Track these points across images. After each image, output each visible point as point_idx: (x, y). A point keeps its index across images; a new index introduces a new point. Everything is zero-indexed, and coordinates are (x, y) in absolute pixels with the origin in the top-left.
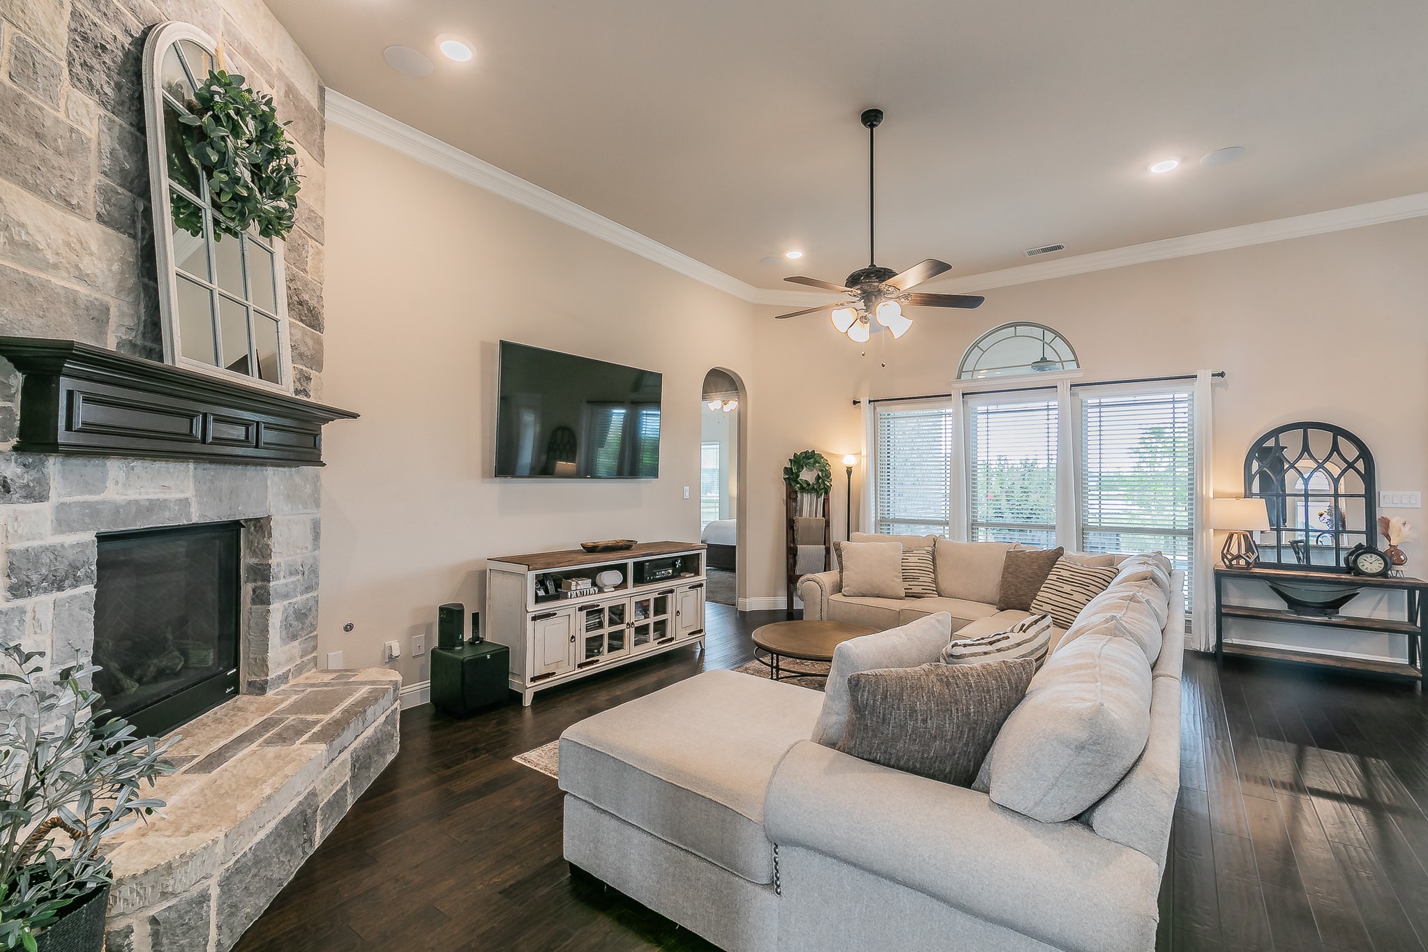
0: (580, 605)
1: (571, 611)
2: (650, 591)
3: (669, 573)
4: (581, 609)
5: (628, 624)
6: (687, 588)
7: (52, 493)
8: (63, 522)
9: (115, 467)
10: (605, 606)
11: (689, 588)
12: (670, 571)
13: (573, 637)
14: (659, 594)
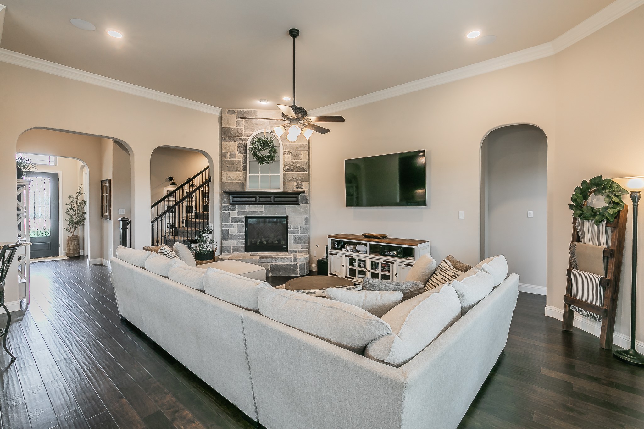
0: (346, 255)
1: (343, 256)
2: (380, 259)
3: (394, 254)
4: (346, 256)
5: (367, 269)
6: (403, 264)
7: (237, 210)
8: (239, 213)
9: (247, 206)
10: (357, 258)
11: (405, 265)
12: (395, 253)
13: (343, 265)
14: (383, 262)
